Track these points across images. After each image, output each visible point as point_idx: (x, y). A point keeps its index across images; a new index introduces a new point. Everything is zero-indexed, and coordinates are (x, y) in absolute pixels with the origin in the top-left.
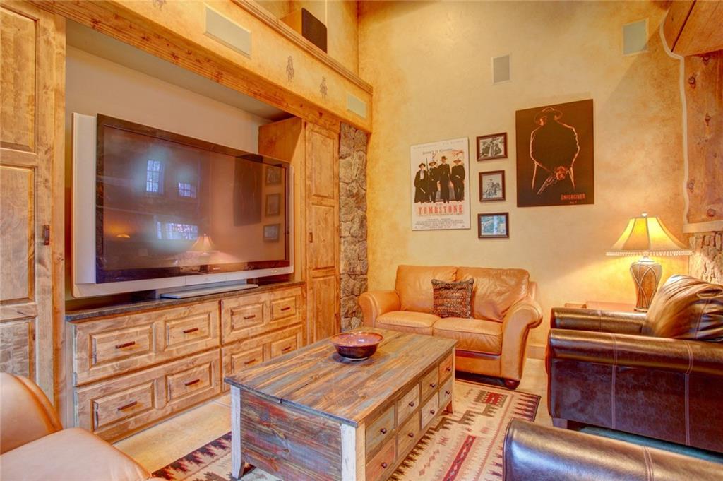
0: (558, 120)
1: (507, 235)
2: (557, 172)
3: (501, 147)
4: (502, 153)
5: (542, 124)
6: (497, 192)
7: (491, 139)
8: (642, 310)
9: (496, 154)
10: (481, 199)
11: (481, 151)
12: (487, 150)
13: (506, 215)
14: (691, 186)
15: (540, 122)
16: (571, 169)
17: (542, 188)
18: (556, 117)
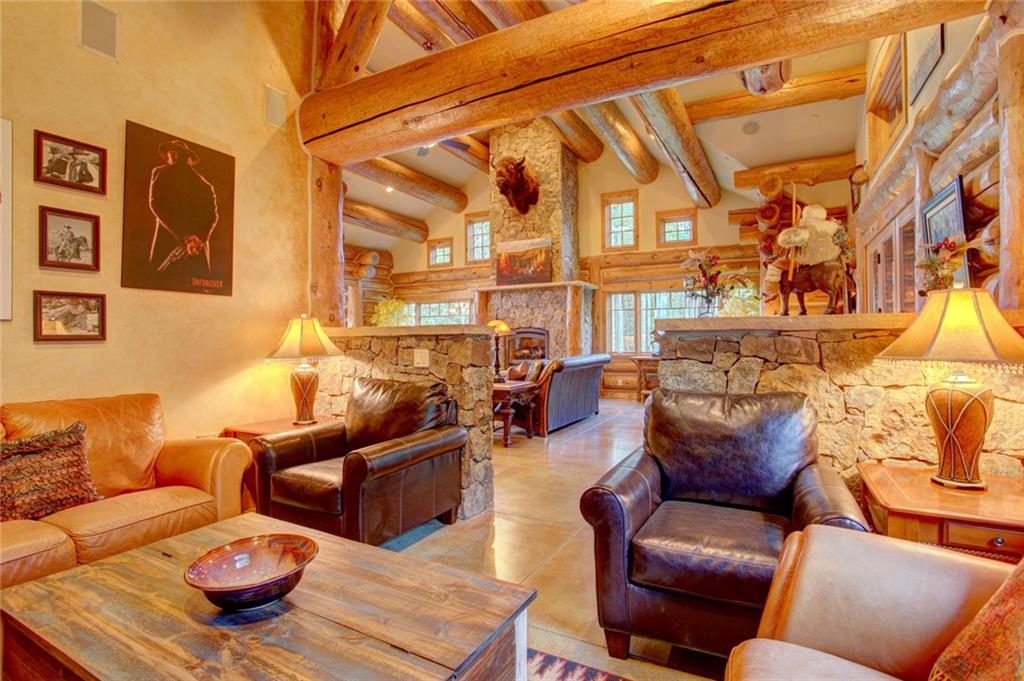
0: (194, 166)
1: (102, 336)
2: (189, 242)
3: (94, 171)
4: (95, 184)
5: (170, 161)
6: (82, 255)
7: (71, 149)
8: (307, 422)
9: (80, 181)
10: (43, 262)
11: (45, 164)
12: (60, 166)
13: (101, 299)
14: (314, 288)
15: (167, 159)
16: (207, 242)
17: (166, 263)
18: (190, 159)
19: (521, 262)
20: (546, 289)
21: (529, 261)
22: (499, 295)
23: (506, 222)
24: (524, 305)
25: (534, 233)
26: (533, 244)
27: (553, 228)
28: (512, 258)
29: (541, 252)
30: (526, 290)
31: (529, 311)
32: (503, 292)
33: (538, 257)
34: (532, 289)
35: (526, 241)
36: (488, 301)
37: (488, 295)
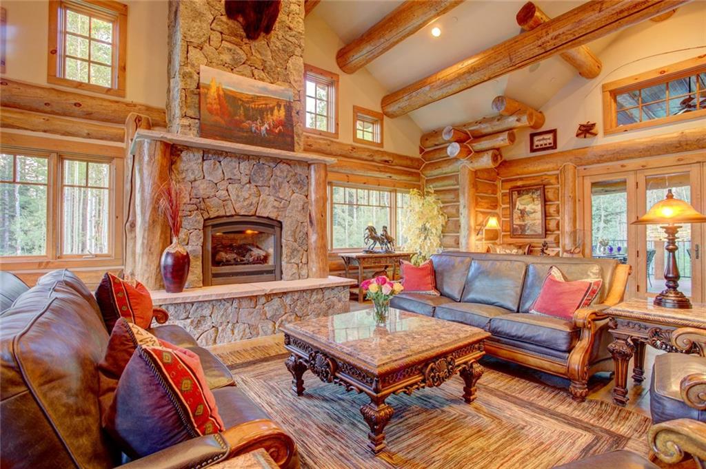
19: (247, 110)
20: (282, 159)
21: (262, 113)
22: (199, 155)
23: (216, 37)
24: (245, 180)
25: (263, 75)
26: (265, 89)
27: (292, 78)
28: (230, 100)
29: (279, 106)
30: (247, 157)
31: (254, 190)
32: (206, 153)
33: (276, 112)
34: (258, 157)
35: (252, 81)
36: (173, 163)
37: (172, 151)
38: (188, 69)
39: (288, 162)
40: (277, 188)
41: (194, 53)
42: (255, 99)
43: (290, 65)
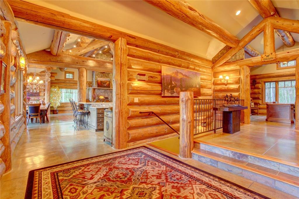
19: (103, 83)
20: (108, 89)
21: (105, 83)
24: (103, 92)
25: (106, 77)
26: (106, 80)
28: (101, 82)
29: (108, 82)
30: (103, 89)
32: (98, 89)
34: (105, 89)
35: (104, 79)
36: (94, 91)
37: (94, 89)
38: (96, 78)
39: (109, 89)
40: (108, 93)
41: (97, 76)
42: (104, 81)
43: (110, 75)
